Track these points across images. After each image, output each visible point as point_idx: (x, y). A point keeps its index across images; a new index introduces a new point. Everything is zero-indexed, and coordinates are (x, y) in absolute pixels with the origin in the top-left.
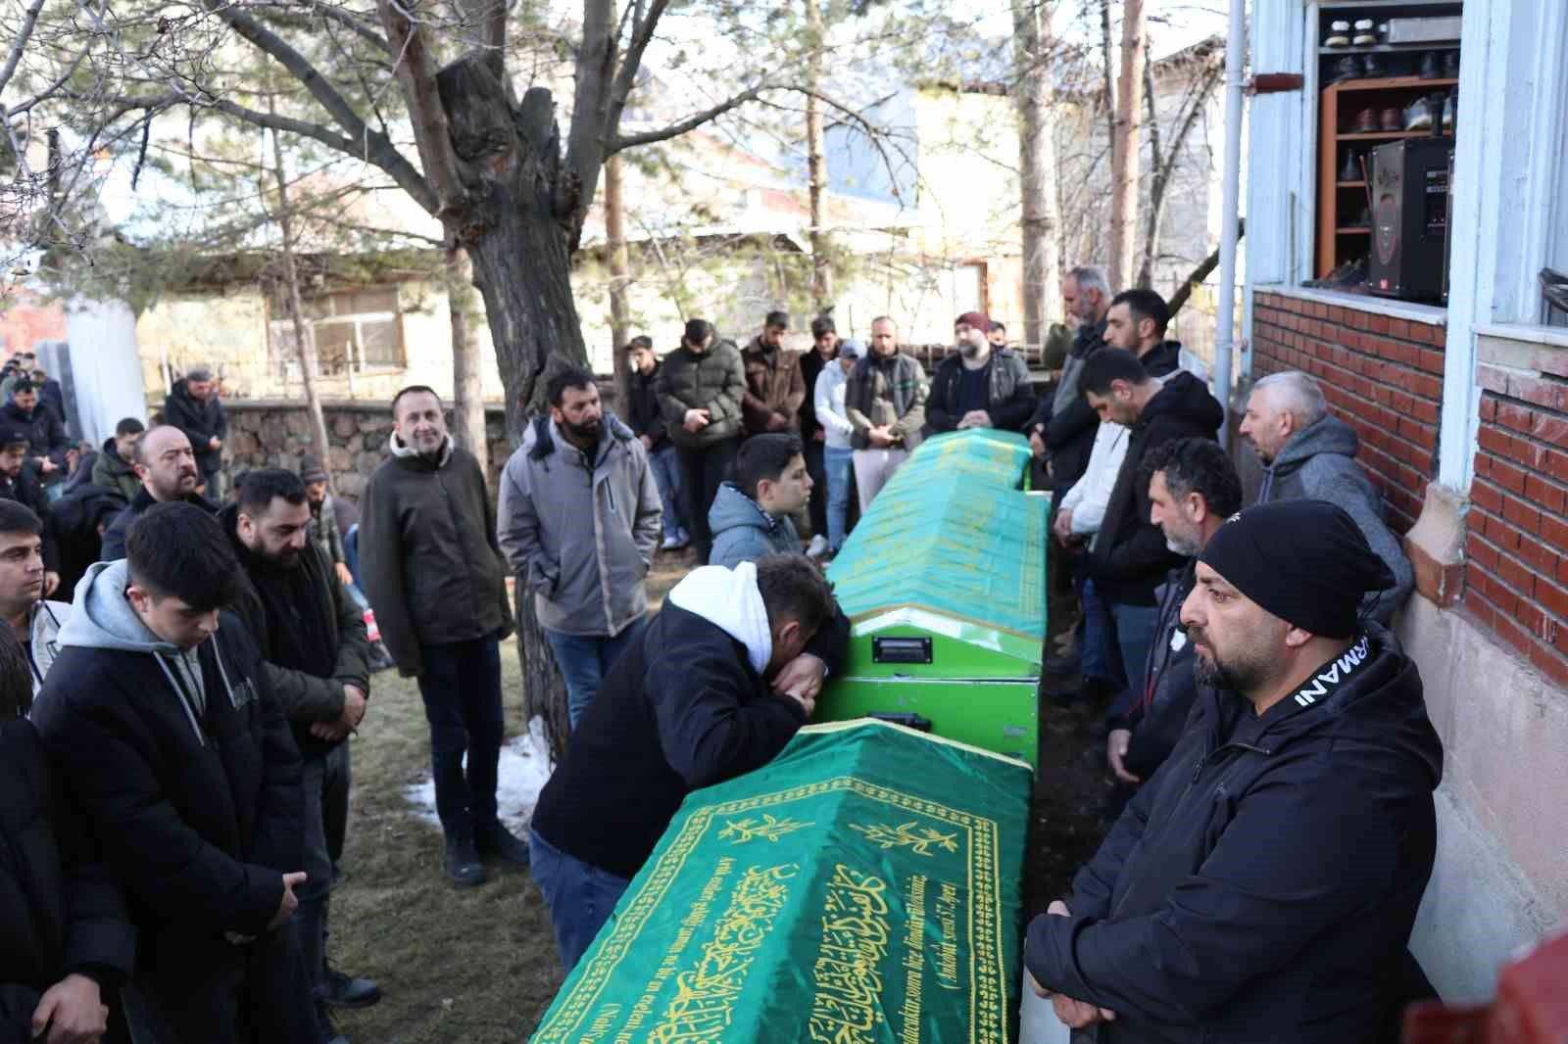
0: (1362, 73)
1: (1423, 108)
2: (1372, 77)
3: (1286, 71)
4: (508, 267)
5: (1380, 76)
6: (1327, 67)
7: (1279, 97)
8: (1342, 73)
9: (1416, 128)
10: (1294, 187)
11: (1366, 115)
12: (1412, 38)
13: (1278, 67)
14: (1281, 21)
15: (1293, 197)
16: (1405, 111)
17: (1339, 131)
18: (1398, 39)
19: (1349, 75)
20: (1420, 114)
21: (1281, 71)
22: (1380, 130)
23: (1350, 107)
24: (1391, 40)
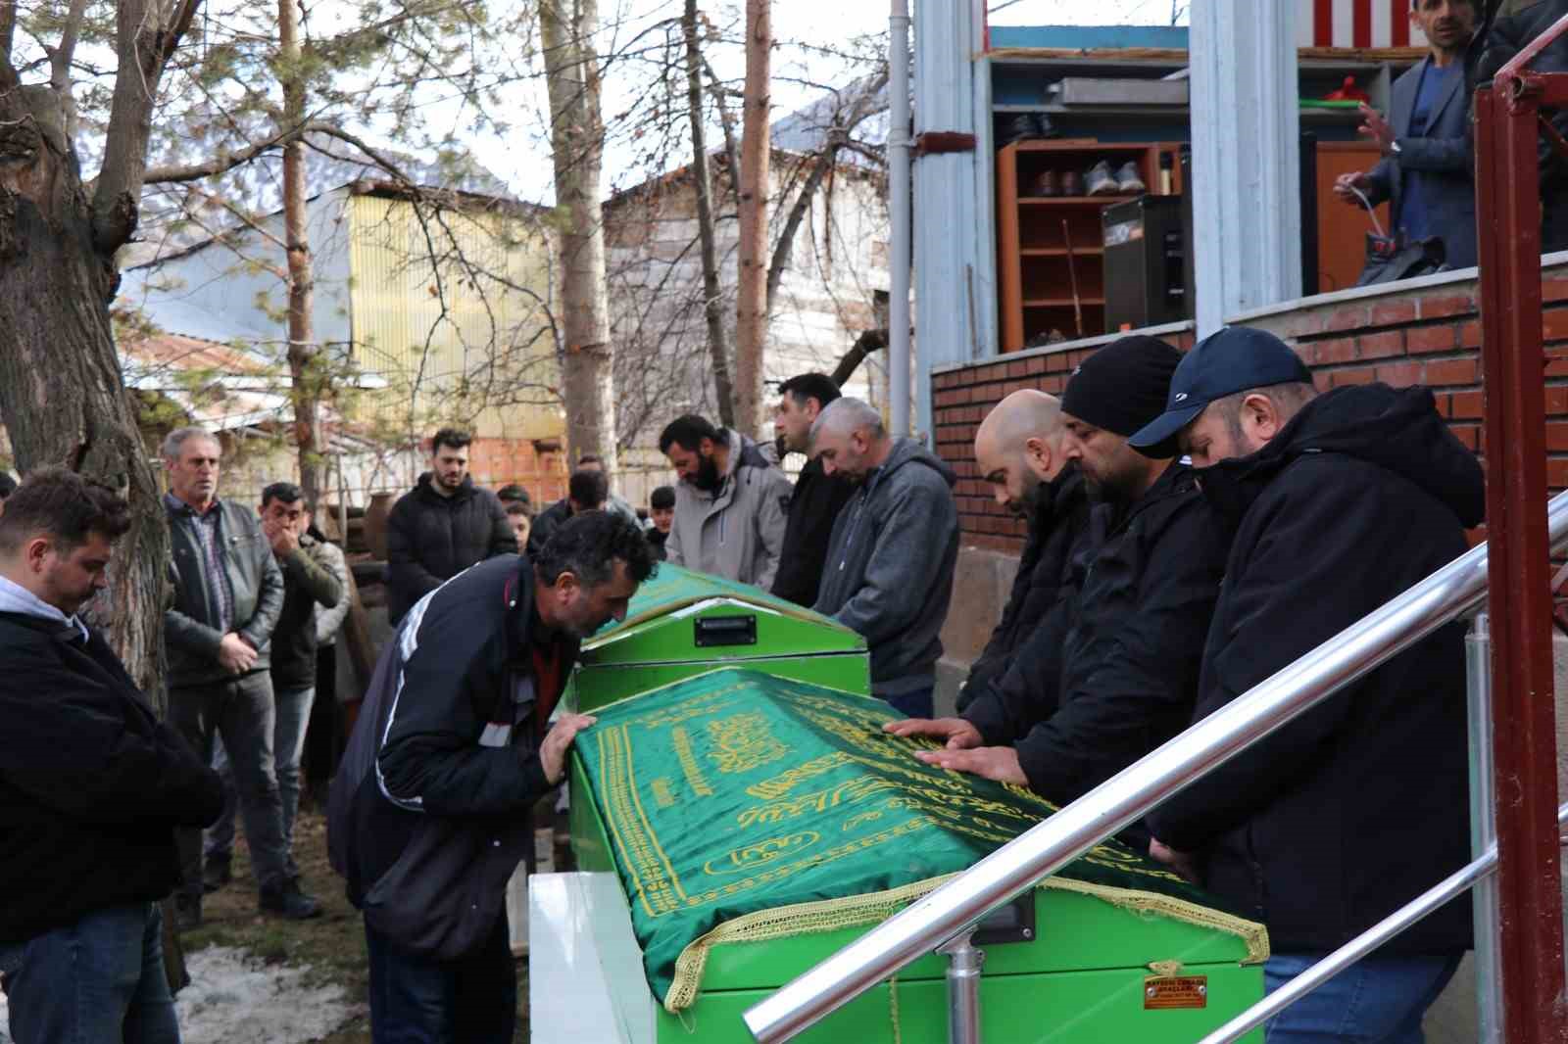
0: (1039, 134)
1: (1104, 172)
2: (1049, 138)
3: (957, 130)
4: (39, 309)
5: (1057, 137)
6: (1003, 127)
7: (950, 158)
8: (1020, 132)
9: (1098, 193)
10: (971, 259)
11: (1047, 179)
12: (1088, 99)
13: (947, 125)
14: (949, 74)
15: (970, 270)
16: (1085, 176)
17: (1021, 193)
18: (1073, 99)
19: (1025, 134)
20: (1102, 177)
21: (950, 129)
22: (1062, 194)
23: (1030, 169)
24: (1066, 101)
